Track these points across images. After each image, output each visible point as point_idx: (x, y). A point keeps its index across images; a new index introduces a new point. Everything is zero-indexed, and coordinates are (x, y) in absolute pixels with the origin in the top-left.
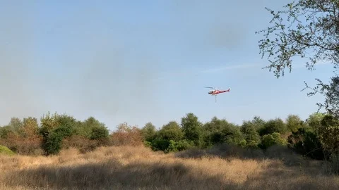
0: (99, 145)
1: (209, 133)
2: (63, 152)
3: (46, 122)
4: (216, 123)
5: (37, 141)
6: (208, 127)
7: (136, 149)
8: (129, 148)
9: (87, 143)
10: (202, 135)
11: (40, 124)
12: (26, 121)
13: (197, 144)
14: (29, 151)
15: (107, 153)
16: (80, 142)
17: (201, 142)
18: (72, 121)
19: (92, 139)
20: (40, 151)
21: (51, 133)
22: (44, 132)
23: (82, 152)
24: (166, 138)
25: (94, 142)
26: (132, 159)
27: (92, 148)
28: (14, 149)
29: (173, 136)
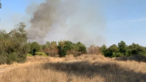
0: (82, 54)
1: (131, 50)
2: (67, 56)
3: (60, 43)
4: (134, 45)
5: (56, 51)
6: (130, 47)
7: (98, 55)
8: (95, 55)
9: (77, 53)
10: (127, 50)
11: (58, 44)
12: (52, 43)
13: (125, 55)
14: (53, 55)
15: (86, 57)
16: (74, 52)
17: (127, 54)
18: (71, 43)
19: (79, 51)
20: (58, 55)
21: (62, 48)
22: (59, 47)
23: (75, 56)
24: (111, 51)
25: (80, 53)
26: (96, 60)
27: (79, 55)
28: (47, 54)
29: (114, 51)
